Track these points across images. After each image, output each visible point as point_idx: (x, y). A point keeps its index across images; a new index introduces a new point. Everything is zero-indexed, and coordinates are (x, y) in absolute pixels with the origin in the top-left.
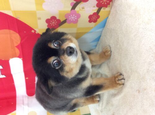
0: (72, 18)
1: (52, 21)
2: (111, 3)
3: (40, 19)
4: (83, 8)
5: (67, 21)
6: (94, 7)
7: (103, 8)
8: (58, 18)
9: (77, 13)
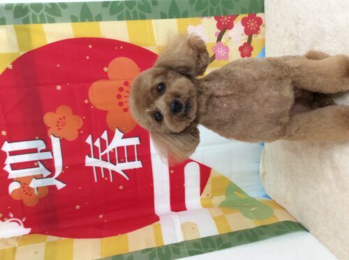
0: (221, 52)
2: (261, 27)
4: (230, 38)
5: (216, 56)
6: (242, 35)
7: (253, 36)
9: (224, 45)
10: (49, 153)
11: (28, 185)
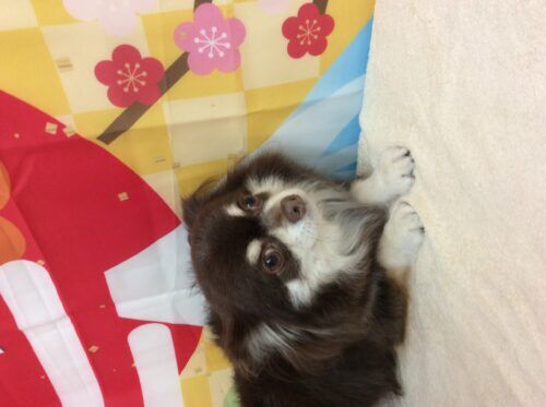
1: (125, 70)
5: (190, 61)
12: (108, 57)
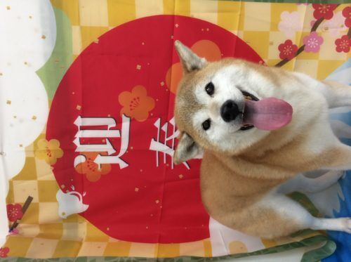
0: (312, 43)
1: (287, 48)
3: (272, 44)
4: (327, 29)
5: (305, 48)
6: (342, 26)
8: (294, 43)
9: (319, 35)
10: (118, 131)
11: (93, 160)
12: (284, 43)
